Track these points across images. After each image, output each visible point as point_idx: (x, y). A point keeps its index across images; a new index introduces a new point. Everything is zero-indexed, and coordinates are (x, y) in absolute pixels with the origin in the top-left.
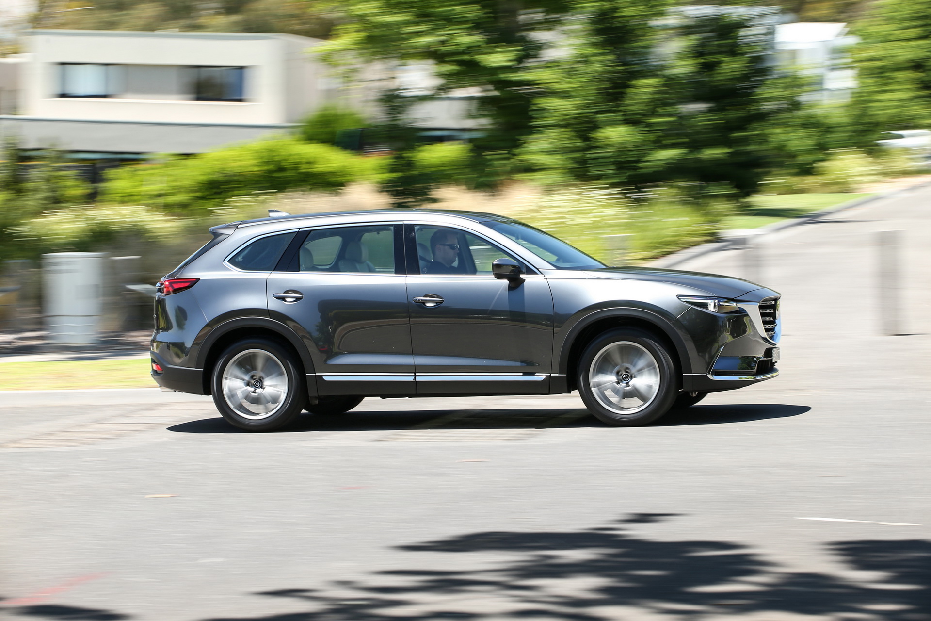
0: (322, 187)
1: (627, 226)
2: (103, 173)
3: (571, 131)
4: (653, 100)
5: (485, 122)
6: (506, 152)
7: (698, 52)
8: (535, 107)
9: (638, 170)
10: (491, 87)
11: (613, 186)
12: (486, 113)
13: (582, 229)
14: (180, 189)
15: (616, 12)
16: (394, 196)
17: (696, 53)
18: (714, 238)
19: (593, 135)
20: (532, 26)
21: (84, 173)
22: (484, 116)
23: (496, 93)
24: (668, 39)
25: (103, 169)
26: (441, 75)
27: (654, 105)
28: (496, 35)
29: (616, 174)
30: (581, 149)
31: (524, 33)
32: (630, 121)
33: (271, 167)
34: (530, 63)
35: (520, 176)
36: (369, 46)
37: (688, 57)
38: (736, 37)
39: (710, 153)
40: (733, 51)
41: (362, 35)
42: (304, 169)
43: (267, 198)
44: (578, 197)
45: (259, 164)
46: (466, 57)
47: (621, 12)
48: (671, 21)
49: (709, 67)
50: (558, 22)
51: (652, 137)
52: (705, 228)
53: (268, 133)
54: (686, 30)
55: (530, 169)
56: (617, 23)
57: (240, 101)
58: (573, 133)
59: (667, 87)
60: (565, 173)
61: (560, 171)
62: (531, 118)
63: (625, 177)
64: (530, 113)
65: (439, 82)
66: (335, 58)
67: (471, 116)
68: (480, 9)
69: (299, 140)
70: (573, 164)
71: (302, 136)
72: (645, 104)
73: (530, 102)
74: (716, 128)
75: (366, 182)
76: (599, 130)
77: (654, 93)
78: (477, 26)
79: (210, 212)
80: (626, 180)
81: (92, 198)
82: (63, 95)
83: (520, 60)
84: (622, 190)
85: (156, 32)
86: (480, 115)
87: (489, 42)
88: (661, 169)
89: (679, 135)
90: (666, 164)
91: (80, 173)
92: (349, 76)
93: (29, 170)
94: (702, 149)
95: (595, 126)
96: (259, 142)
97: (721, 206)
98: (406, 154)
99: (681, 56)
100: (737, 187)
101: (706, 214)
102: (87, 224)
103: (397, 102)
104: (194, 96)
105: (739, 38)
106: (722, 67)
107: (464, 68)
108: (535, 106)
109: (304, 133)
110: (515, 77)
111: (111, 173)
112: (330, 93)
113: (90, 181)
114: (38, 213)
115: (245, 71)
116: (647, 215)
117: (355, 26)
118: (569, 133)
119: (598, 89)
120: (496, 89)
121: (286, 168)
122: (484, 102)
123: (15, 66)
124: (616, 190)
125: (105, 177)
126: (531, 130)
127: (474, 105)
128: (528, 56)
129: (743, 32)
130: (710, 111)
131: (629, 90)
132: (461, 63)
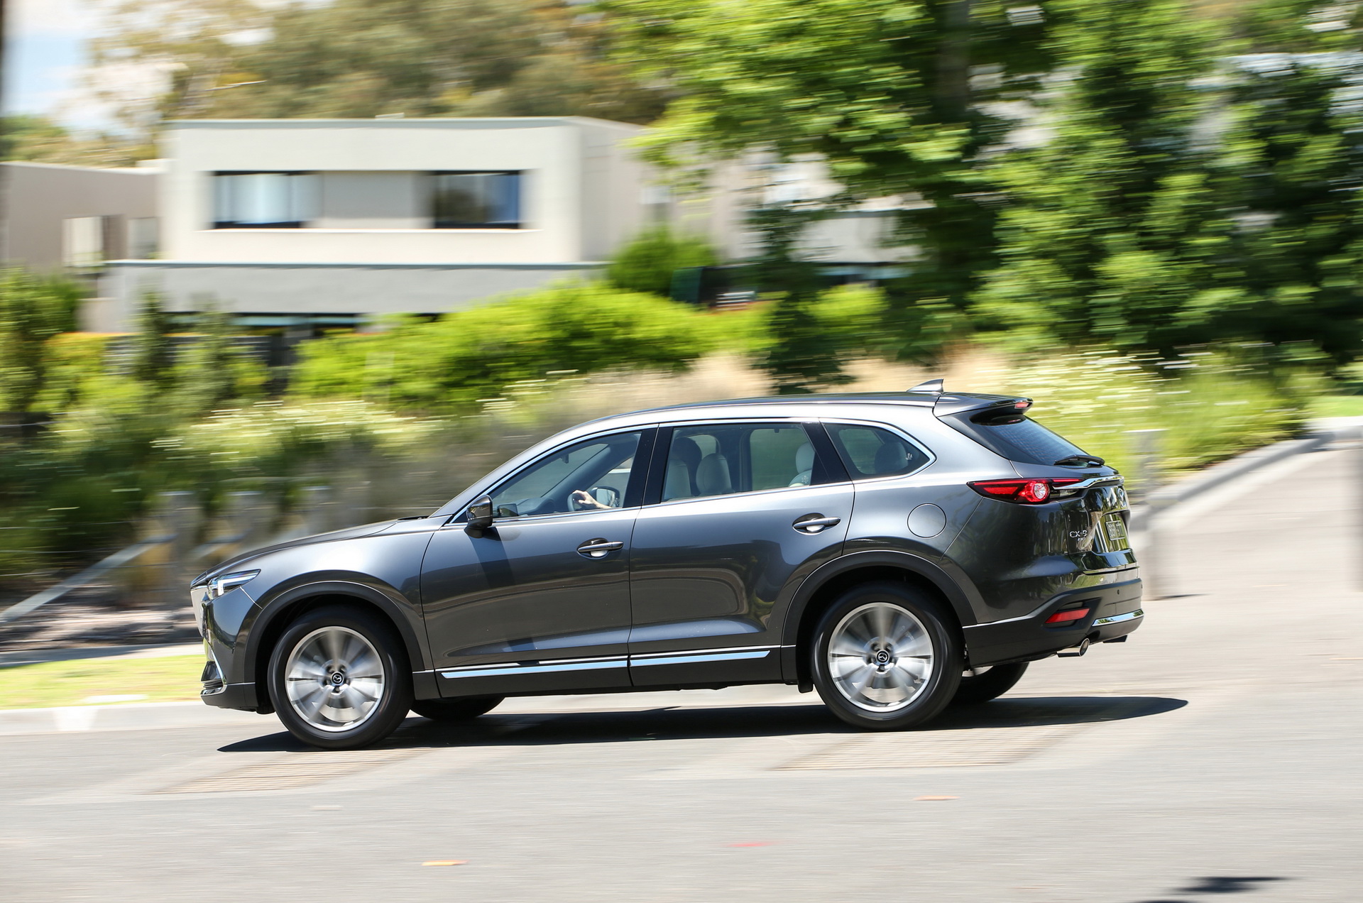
0: (652, 363)
1: (1152, 416)
2: (296, 348)
3: (1053, 264)
4: (1188, 211)
5: (909, 252)
6: (944, 300)
7: (1259, 131)
8: (1002, 225)
9: (1174, 323)
10: (917, 195)
11: (1123, 351)
12: (910, 237)
13: (1083, 422)
14: (414, 373)
15: (1136, 66)
16: (774, 373)
17: (1254, 131)
18: (1296, 431)
19: (1100, 268)
20: (992, 95)
21: (257, 349)
22: (907, 242)
23: (928, 205)
24: (1216, 109)
25: (297, 341)
26: (838, 177)
27: (1189, 218)
28: (923, 110)
29: (1126, 331)
30: (1069, 292)
31: (978, 106)
32: (1148, 244)
33: (558, 333)
34: (990, 152)
35: (982, 337)
36: (719, 134)
37: (1243, 138)
38: (1328, 105)
39: (1292, 293)
40: (1320, 126)
41: (710, 115)
42: (620, 335)
43: (571, 382)
44: (1067, 370)
45: (538, 329)
46: (879, 148)
47: (1144, 66)
48: (1216, 79)
49: (1276, 154)
50: (1034, 86)
51: (1186, 269)
52: (1281, 416)
53: (561, 278)
54: (1239, 95)
55: (995, 325)
56: (1136, 85)
57: (515, 226)
58: (1055, 266)
59: (1212, 188)
60: (1044, 332)
61: (1036, 329)
62: (997, 243)
63: (1141, 337)
64: (997, 234)
65: (835, 188)
66: (673, 154)
67: (886, 243)
68: (899, 71)
69: (604, 287)
70: (1057, 317)
71: (607, 282)
72: (1173, 217)
73: (997, 216)
74: (1292, 253)
75: (726, 352)
76: (1109, 259)
77: (1190, 198)
78: (896, 97)
79: (478, 408)
80: (1143, 342)
81: (275, 389)
82: (220, 225)
83: (969, 149)
84: (1139, 357)
85: (379, 119)
86: (901, 241)
87: (916, 121)
88: (1201, 321)
89: (1231, 266)
90: (1211, 313)
91: (250, 349)
92: (700, 181)
93: (178, 347)
94: (1278, 286)
95: (1101, 253)
96: (545, 292)
97: (1304, 381)
98: (801, 307)
99: (1231, 137)
100: (1325, 349)
101: (1285, 394)
102: (272, 431)
103: (785, 223)
104: (430, 220)
105: (1334, 104)
106: (1307, 151)
107: (873, 166)
108: (1003, 222)
109: (611, 276)
110: (968, 176)
111: (310, 347)
112: (660, 211)
113: (266, 363)
114: (202, 415)
115: (521, 177)
116: (1182, 398)
117: (694, 102)
118: (1050, 267)
119: (1097, 194)
120: (926, 198)
121: (593, 332)
122: (907, 219)
123: (152, 178)
124: (1129, 358)
125: (299, 354)
126: (998, 262)
127: (890, 224)
128: (986, 142)
129: (1339, 95)
130: (1277, 224)
131: (1156, 194)
132: (867, 157)
